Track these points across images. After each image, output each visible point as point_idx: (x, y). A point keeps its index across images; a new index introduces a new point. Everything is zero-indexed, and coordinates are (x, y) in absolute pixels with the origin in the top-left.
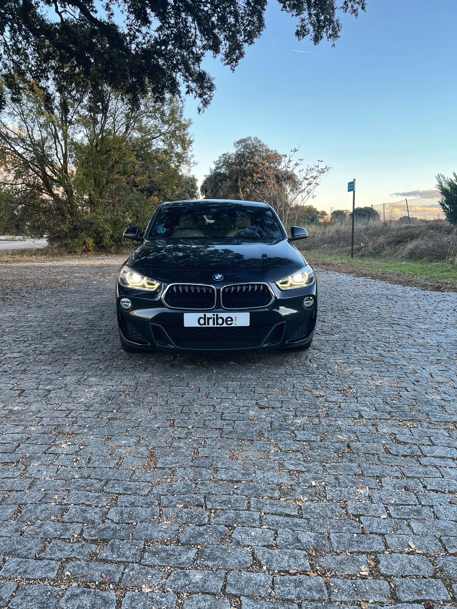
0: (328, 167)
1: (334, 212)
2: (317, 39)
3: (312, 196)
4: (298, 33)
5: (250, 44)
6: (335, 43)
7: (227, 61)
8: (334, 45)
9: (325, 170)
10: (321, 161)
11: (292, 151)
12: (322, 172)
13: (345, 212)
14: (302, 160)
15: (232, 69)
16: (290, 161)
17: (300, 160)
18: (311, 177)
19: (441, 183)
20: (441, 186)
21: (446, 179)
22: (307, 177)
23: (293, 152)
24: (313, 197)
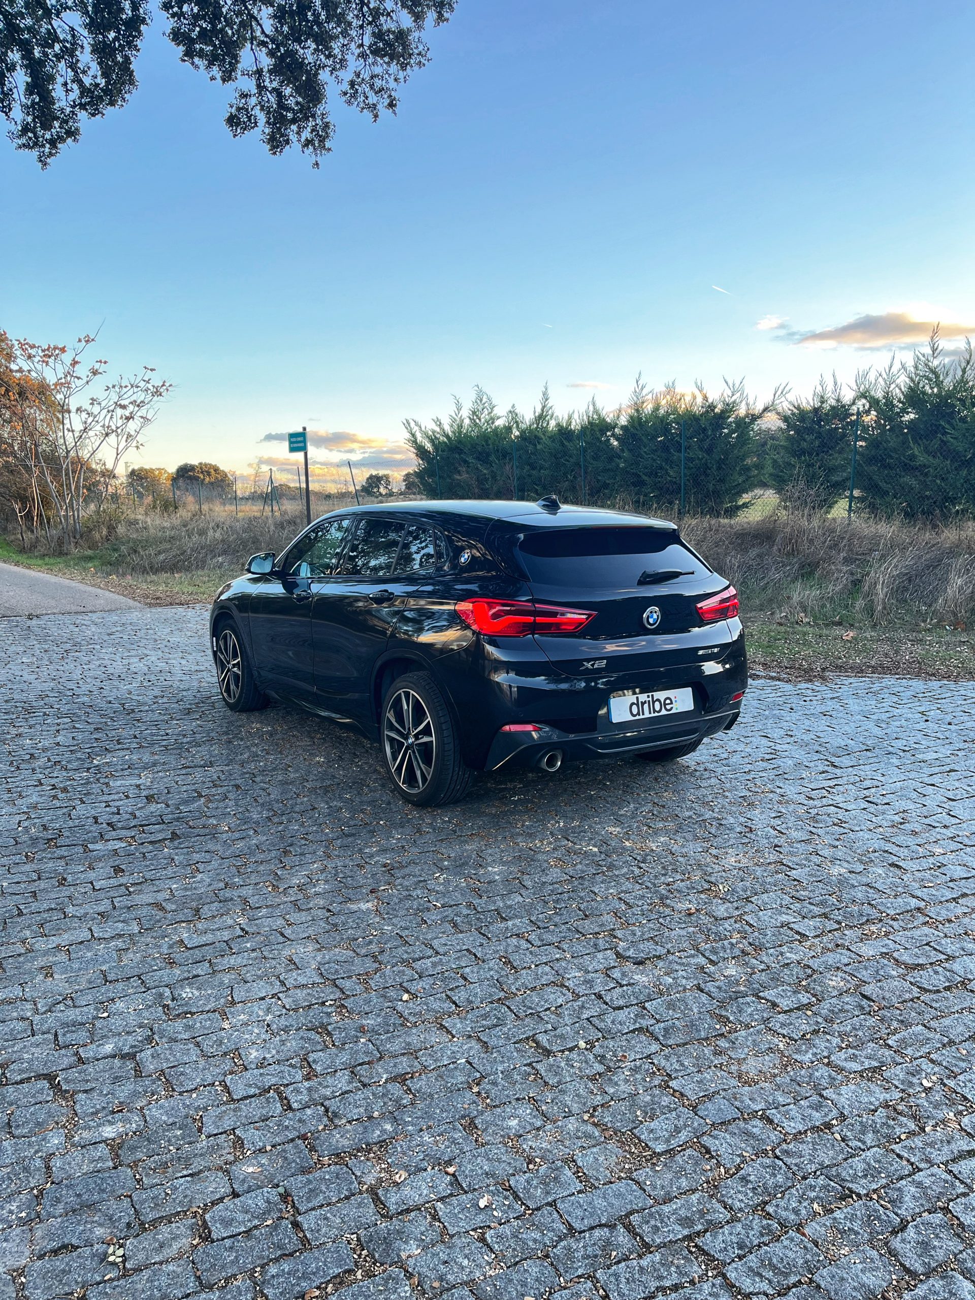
0: (167, 384)
1: (133, 472)
2: (276, 142)
3: (134, 444)
4: (232, 121)
5: (93, 115)
6: (319, 159)
7: (23, 140)
8: (317, 164)
9: (162, 390)
10: (152, 370)
11: (80, 341)
12: (157, 393)
13: (157, 473)
14: (105, 362)
15: (41, 161)
16: (77, 362)
17: (101, 362)
18: (131, 403)
19: (413, 435)
20: (415, 442)
21: (423, 429)
22: (123, 403)
23: (83, 343)
24: (137, 447)
